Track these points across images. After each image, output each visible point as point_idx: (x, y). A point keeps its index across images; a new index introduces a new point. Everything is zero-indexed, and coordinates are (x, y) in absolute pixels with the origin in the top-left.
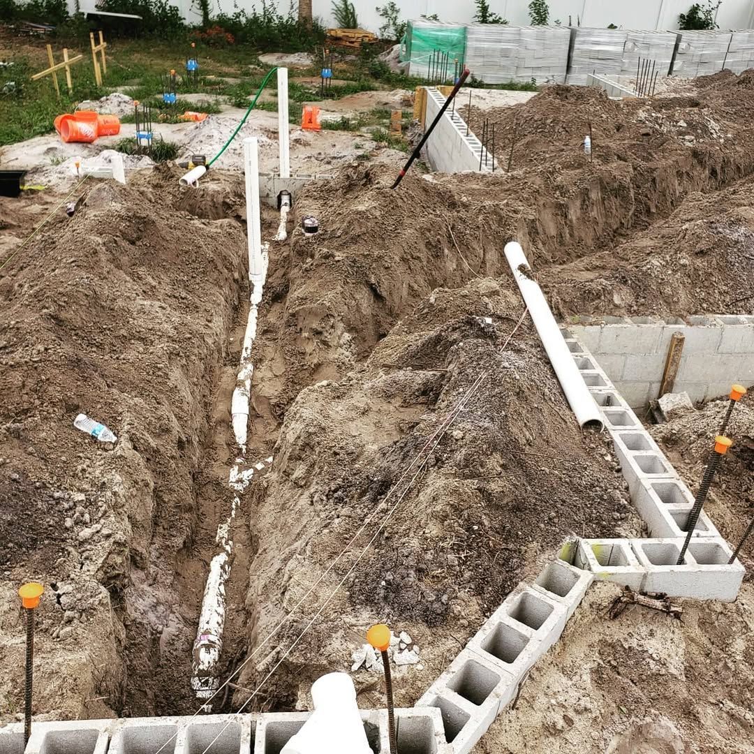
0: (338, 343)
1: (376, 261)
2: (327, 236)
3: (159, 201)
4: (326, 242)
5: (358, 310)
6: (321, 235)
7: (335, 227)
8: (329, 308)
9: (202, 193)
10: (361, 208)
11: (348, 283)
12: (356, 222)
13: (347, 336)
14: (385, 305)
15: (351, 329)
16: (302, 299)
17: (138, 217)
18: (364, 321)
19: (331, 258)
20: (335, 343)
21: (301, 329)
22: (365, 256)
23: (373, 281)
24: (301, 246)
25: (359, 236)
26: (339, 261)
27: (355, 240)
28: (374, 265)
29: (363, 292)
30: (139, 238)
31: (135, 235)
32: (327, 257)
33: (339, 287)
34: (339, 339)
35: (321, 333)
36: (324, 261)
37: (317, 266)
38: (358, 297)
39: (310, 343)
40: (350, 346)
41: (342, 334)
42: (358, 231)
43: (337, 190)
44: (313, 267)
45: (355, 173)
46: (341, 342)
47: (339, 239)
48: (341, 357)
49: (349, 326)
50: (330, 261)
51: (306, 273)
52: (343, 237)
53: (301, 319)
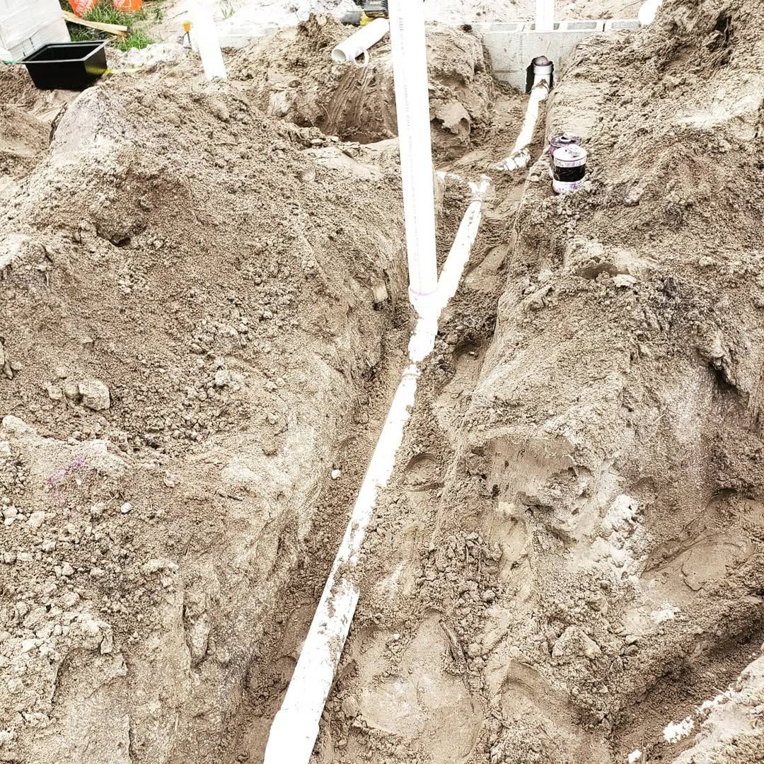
0: (597, 527)
1: (732, 285)
2: (604, 200)
3: (240, 116)
4: (598, 215)
5: (666, 431)
6: (589, 194)
7: (624, 177)
8: (577, 451)
9: (370, 76)
10: (702, 120)
11: (642, 355)
12: (683, 167)
13: (626, 505)
14: (741, 408)
15: (637, 482)
16: (506, 404)
17: (139, 178)
18: (678, 459)
19: (603, 277)
20: (589, 530)
21: (496, 491)
22: (702, 270)
23: (717, 348)
24: (533, 226)
25: (689, 206)
26: (624, 288)
27: (676, 218)
28: (725, 302)
29: (686, 381)
30: (139, 229)
31: (129, 222)
32: (592, 272)
33: (615, 374)
34: (601, 516)
35: (549, 509)
36: (582, 283)
37: (564, 295)
38: (666, 395)
39: (518, 531)
40: (631, 532)
41: (613, 499)
42: (688, 192)
43: (645, 59)
44: (554, 299)
45: (691, 18)
46: (607, 523)
47: (634, 212)
48: (604, 566)
49: (633, 477)
50: (600, 286)
51: (531, 315)
52: (645, 207)
53: (498, 462)
